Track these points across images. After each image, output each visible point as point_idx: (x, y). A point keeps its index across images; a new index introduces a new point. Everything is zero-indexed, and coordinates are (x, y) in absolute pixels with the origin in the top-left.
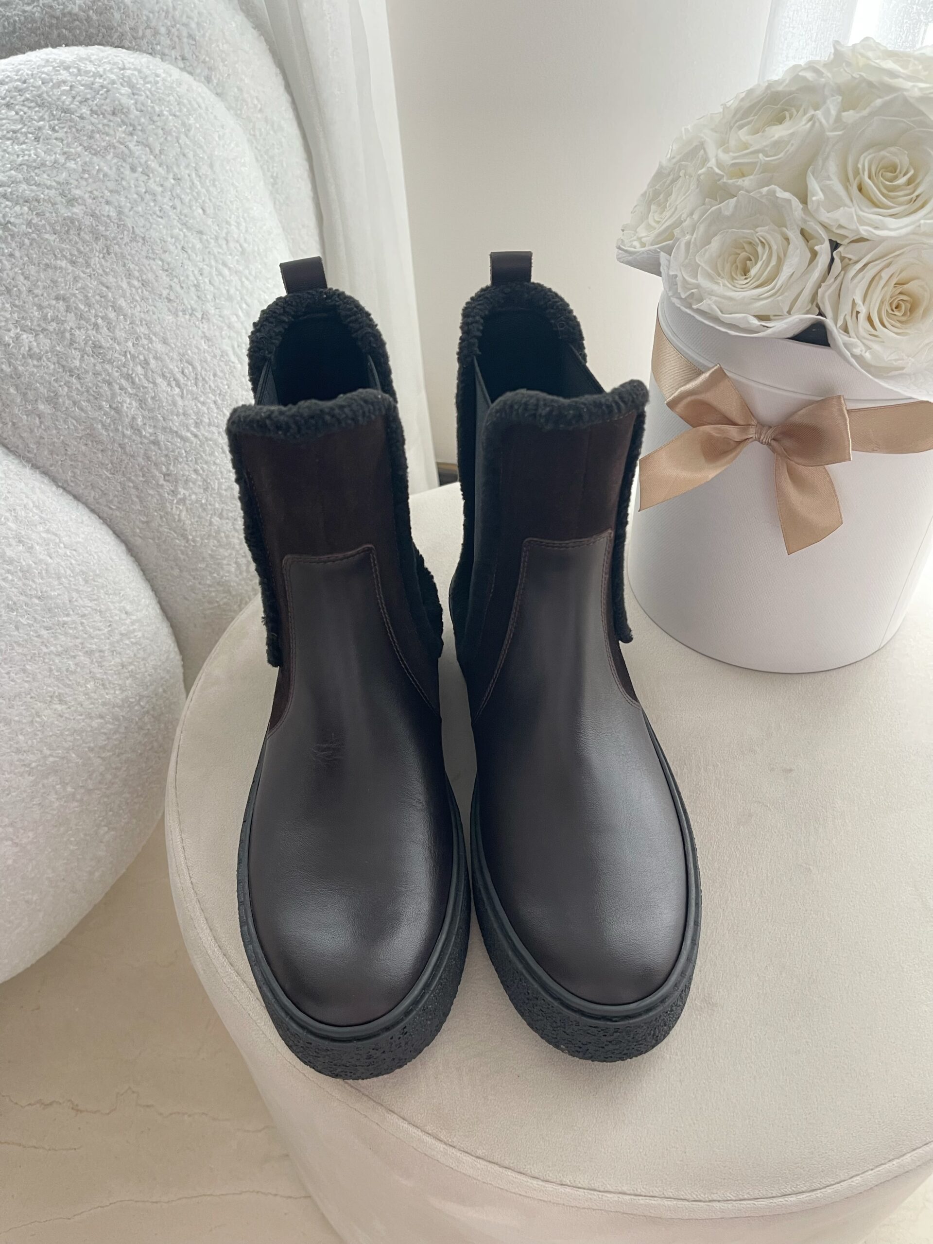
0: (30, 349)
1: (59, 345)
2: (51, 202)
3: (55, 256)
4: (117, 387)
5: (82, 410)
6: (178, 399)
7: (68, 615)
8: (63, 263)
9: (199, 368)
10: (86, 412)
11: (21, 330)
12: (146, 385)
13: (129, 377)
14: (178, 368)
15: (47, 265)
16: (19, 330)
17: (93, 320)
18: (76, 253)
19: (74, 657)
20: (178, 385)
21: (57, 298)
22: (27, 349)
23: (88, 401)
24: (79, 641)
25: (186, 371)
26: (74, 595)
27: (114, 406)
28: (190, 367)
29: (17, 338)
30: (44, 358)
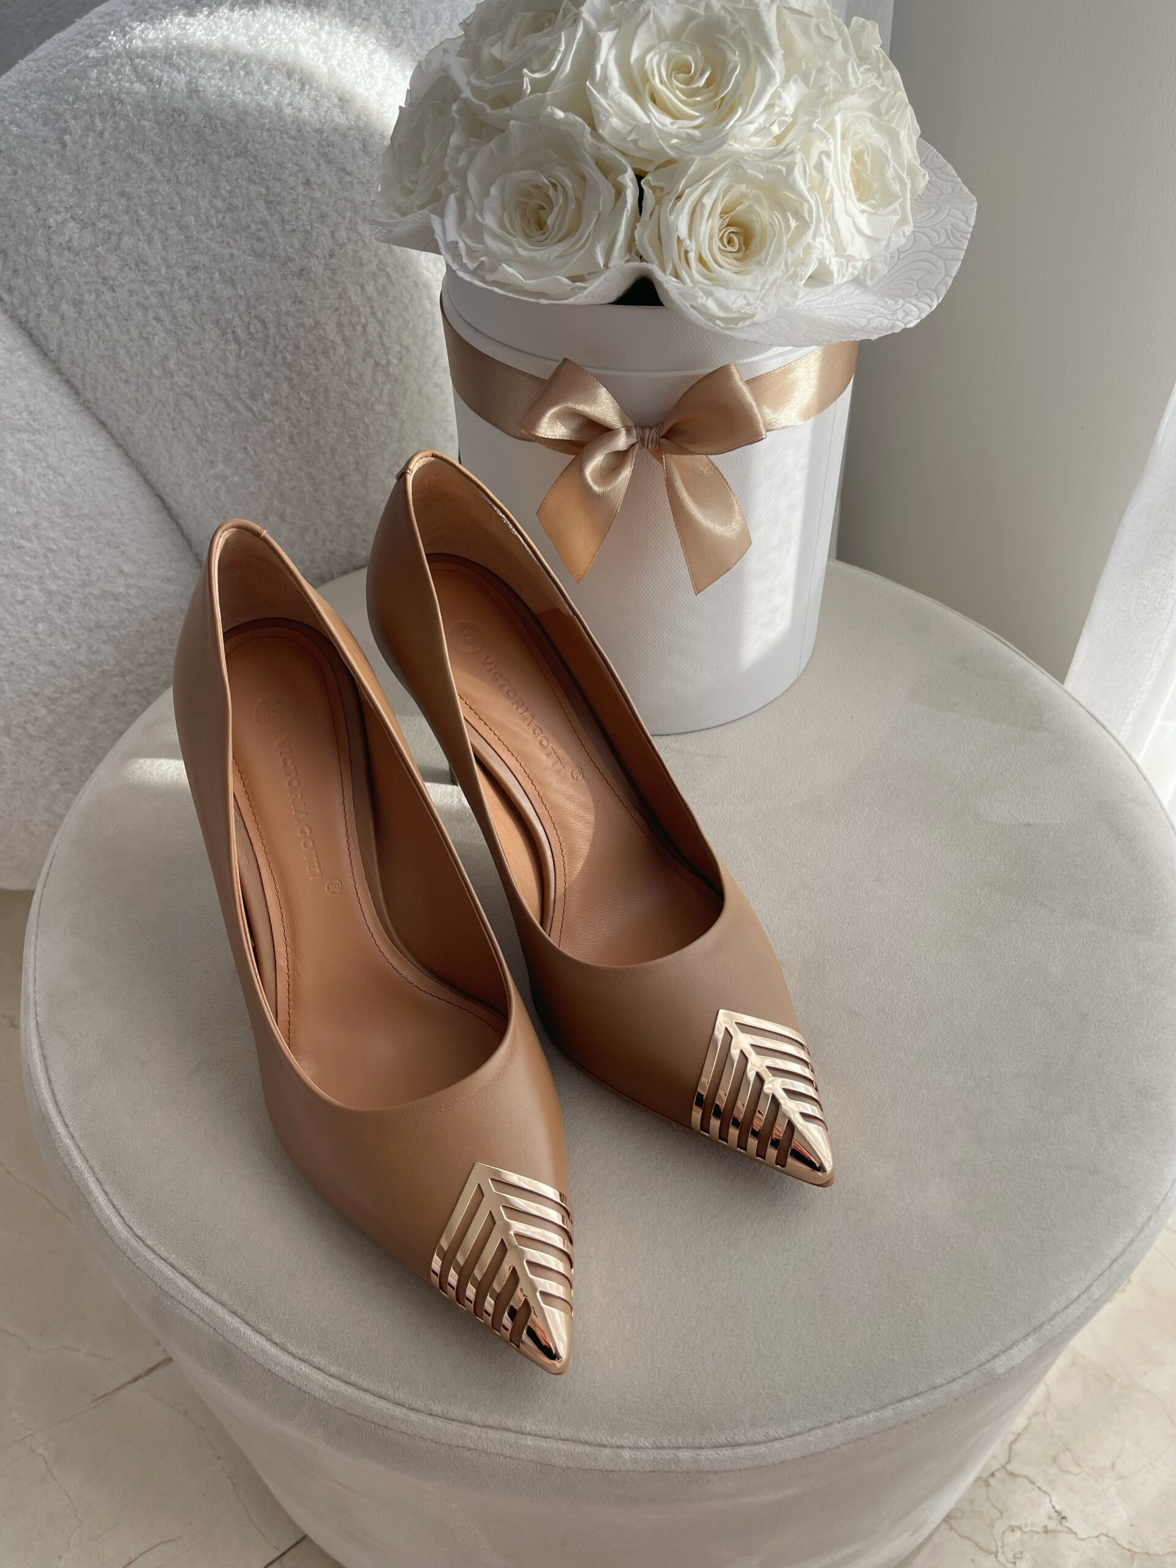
0: (70, 240)
1: (102, 245)
2: (171, 87)
3: (144, 149)
4: (151, 315)
5: (108, 327)
6: (231, 357)
7: (29, 540)
8: (146, 158)
9: (272, 330)
10: (110, 331)
11: (71, 217)
12: (189, 325)
13: (169, 308)
14: (244, 322)
15: (129, 156)
16: (69, 216)
17: (148, 230)
18: (167, 151)
19: (27, 588)
20: (237, 340)
21: (122, 194)
22: (67, 238)
23: (116, 319)
24: (34, 573)
25: (252, 328)
26: (45, 524)
27: (145, 335)
28: (259, 325)
29: (64, 222)
30: (81, 256)
